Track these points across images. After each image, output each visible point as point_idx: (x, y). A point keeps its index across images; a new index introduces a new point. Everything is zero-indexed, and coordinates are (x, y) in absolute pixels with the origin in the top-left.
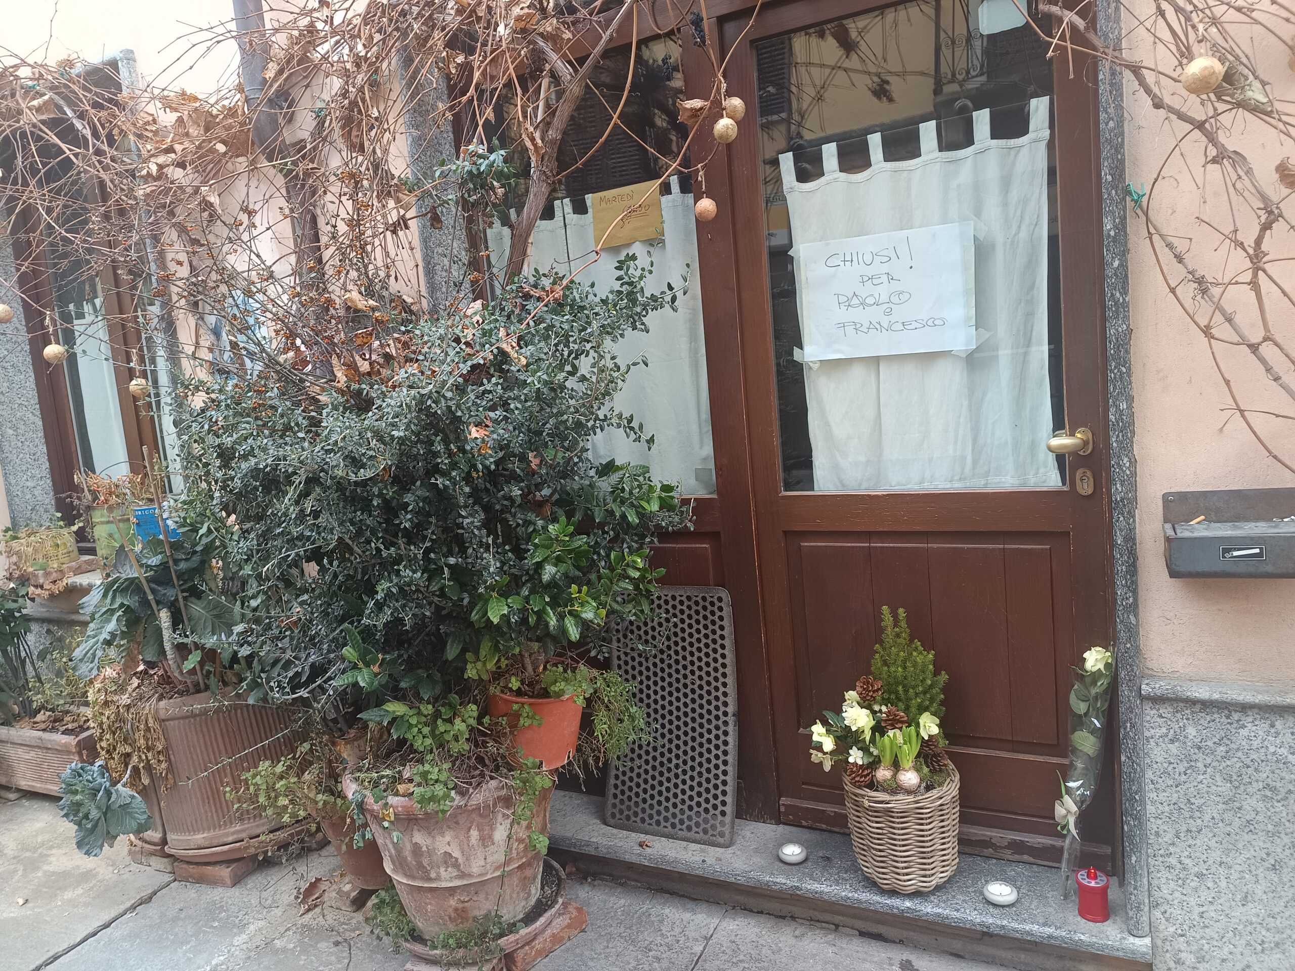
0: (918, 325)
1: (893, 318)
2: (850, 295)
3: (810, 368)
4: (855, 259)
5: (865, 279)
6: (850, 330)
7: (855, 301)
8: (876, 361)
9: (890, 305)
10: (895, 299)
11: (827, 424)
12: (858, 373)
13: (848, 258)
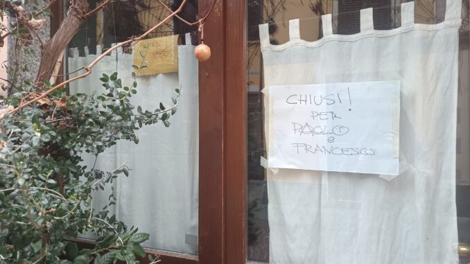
0: (353, 152)
1: (335, 144)
2: (303, 124)
3: (272, 172)
4: (308, 99)
5: (315, 114)
6: (302, 149)
7: (307, 129)
8: (318, 174)
9: (333, 135)
10: (337, 131)
11: (281, 214)
12: (306, 180)
13: (303, 98)
